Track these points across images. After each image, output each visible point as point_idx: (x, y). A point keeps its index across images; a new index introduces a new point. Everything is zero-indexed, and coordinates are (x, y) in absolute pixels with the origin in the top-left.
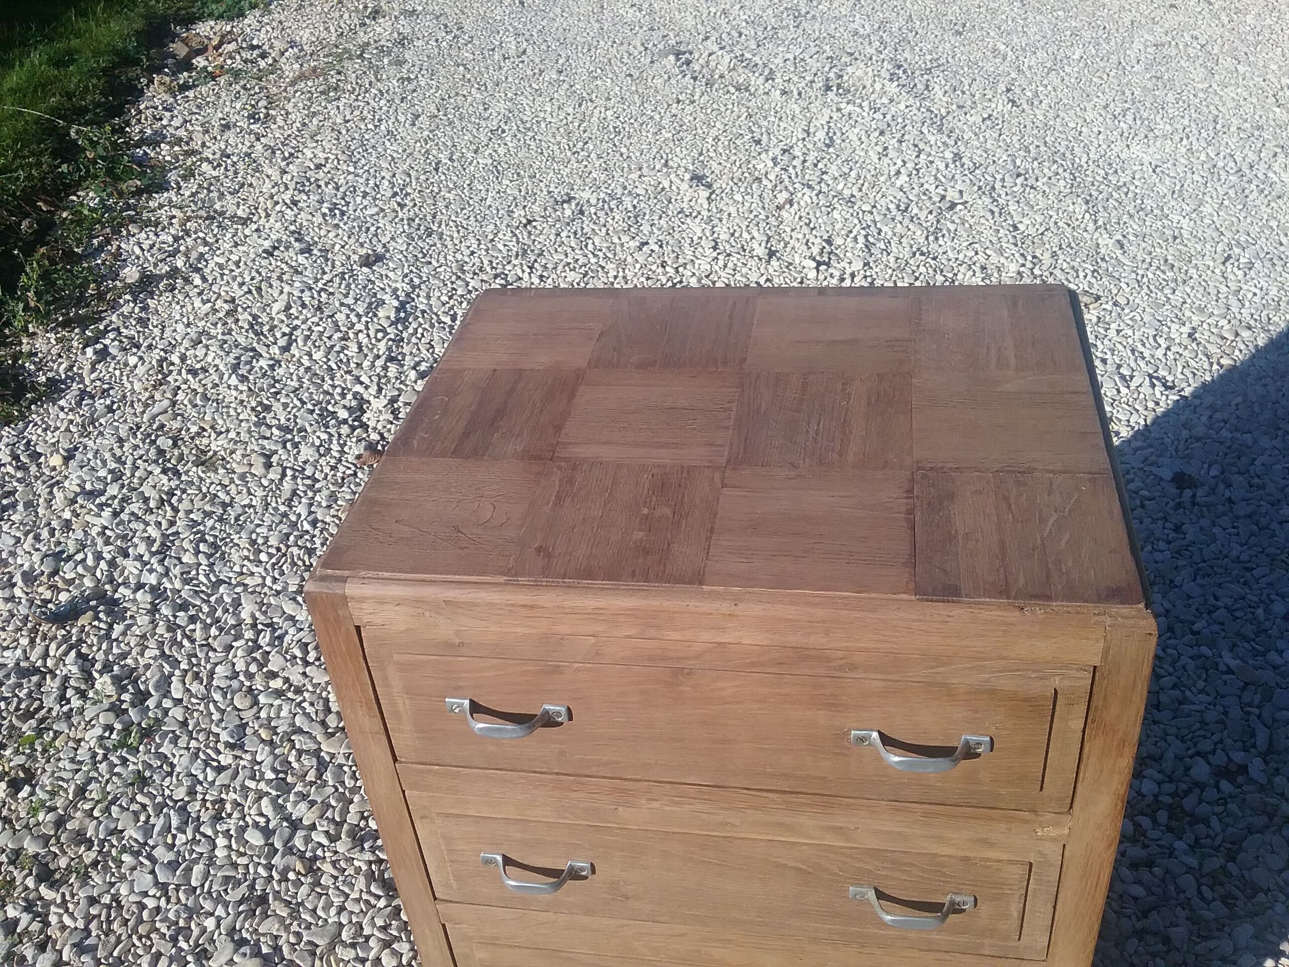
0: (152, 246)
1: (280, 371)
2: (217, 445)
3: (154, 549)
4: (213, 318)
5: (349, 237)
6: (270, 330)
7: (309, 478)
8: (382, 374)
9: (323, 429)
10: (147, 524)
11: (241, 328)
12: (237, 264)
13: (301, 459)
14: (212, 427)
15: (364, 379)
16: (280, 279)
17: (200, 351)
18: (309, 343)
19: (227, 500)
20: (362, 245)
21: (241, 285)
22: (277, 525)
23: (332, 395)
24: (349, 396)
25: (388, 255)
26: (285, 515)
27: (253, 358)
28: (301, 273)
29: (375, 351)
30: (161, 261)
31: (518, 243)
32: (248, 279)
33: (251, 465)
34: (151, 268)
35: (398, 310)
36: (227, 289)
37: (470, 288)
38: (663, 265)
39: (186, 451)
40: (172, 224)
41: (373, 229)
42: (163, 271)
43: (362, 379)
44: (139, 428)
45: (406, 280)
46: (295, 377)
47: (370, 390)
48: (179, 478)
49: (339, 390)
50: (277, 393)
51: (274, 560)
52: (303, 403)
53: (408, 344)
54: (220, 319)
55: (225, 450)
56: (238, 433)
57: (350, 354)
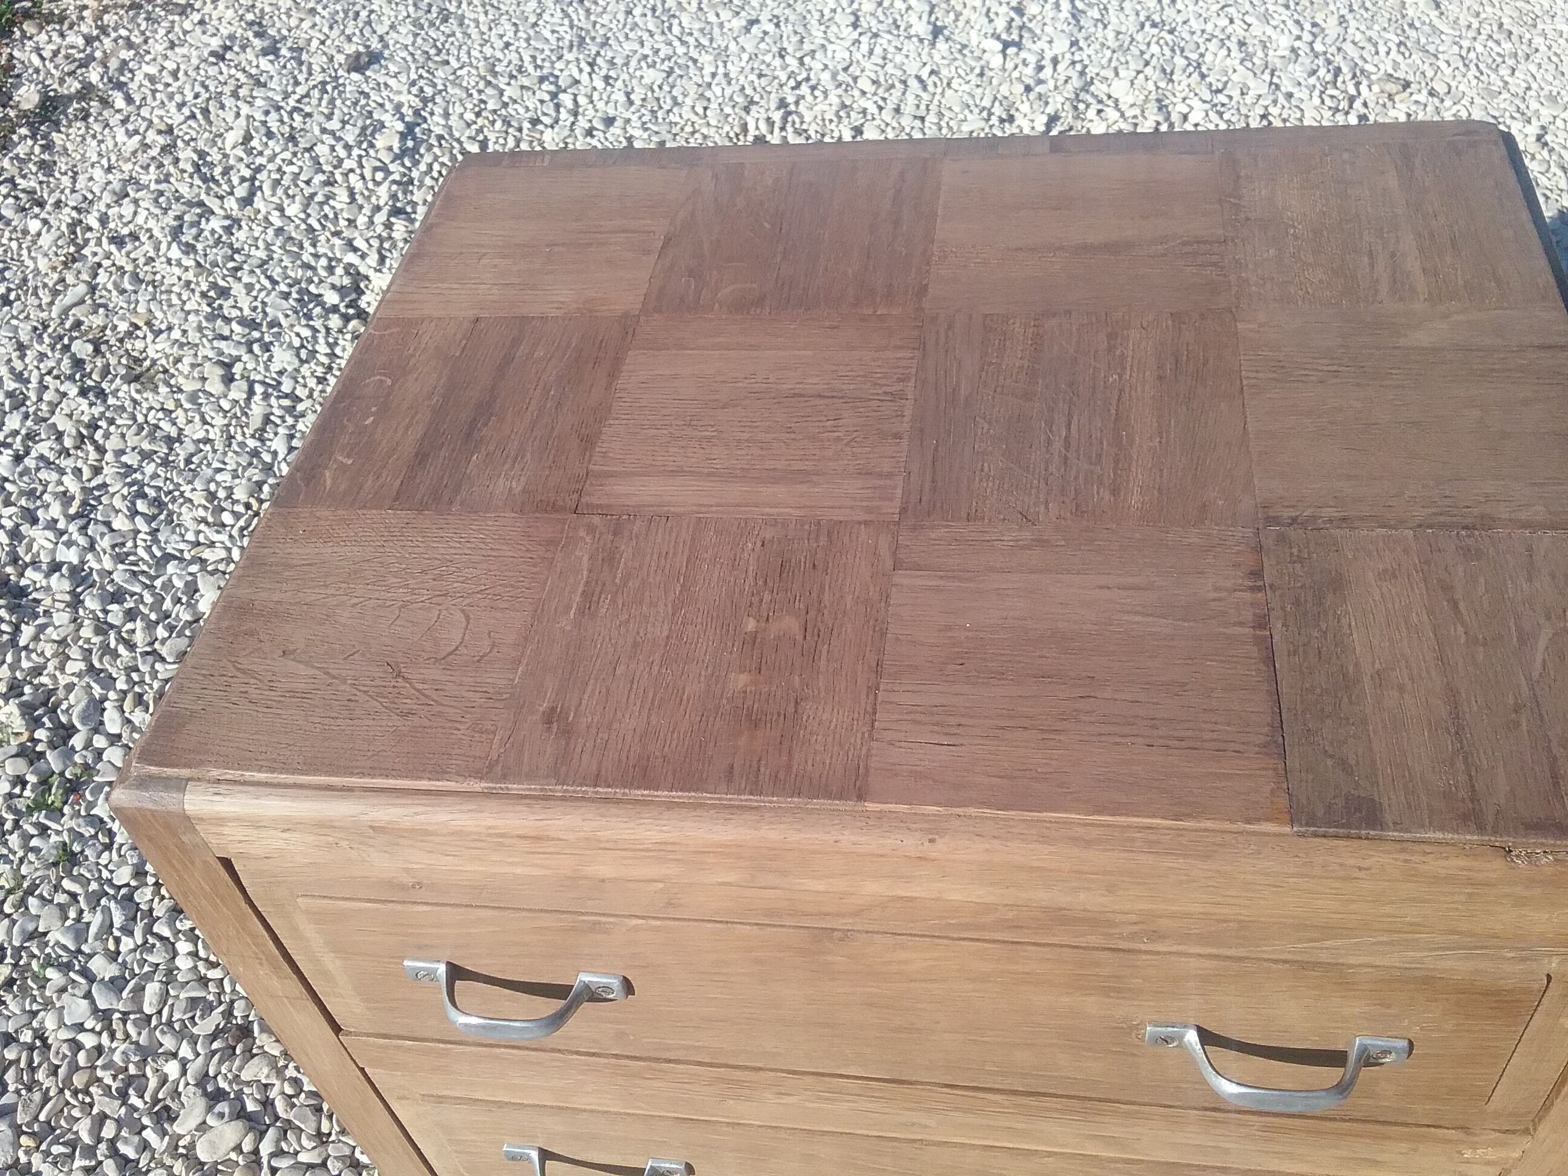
0: (56, 53)
1: (241, 235)
2: (157, 349)
3: (72, 511)
4: (143, 158)
5: (331, 28)
6: (223, 174)
7: (286, 396)
8: (384, 234)
9: (303, 322)
10: (62, 472)
11: (183, 171)
12: (175, 74)
13: (275, 367)
14: (148, 323)
15: (359, 243)
16: (235, 95)
17: (127, 209)
18: (280, 191)
19: (174, 433)
20: (349, 39)
21: (181, 106)
22: (245, 469)
23: (313, 269)
24: (339, 271)
25: (386, 53)
26: (255, 453)
27: (200, 216)
28: (265, 85)
29: (373, 200)
30: (69, 74)
31: (572, 27)
32: (189, 97)
33: (204, 379)
34: (55, 86)
35: (403, 136)
36: (162, 112)
37: (505, 99)
38: (782, 54)
39: (113, 361)
40: (82, 18)
41: (364, 14)
42: (73, 90)
43: (356, 243)
44: (46, 327)
45: (414, 90)
46: (261, 244)
47: (368, 260)
48: (105, 401)
49: (323, 262)
50: (237, 269)
51: (241, 523)
52: (274, 282)
53: (420, 187)
54: (153, 158)
55: (167, 357)
56: (185, 332)
57: (338, 206)
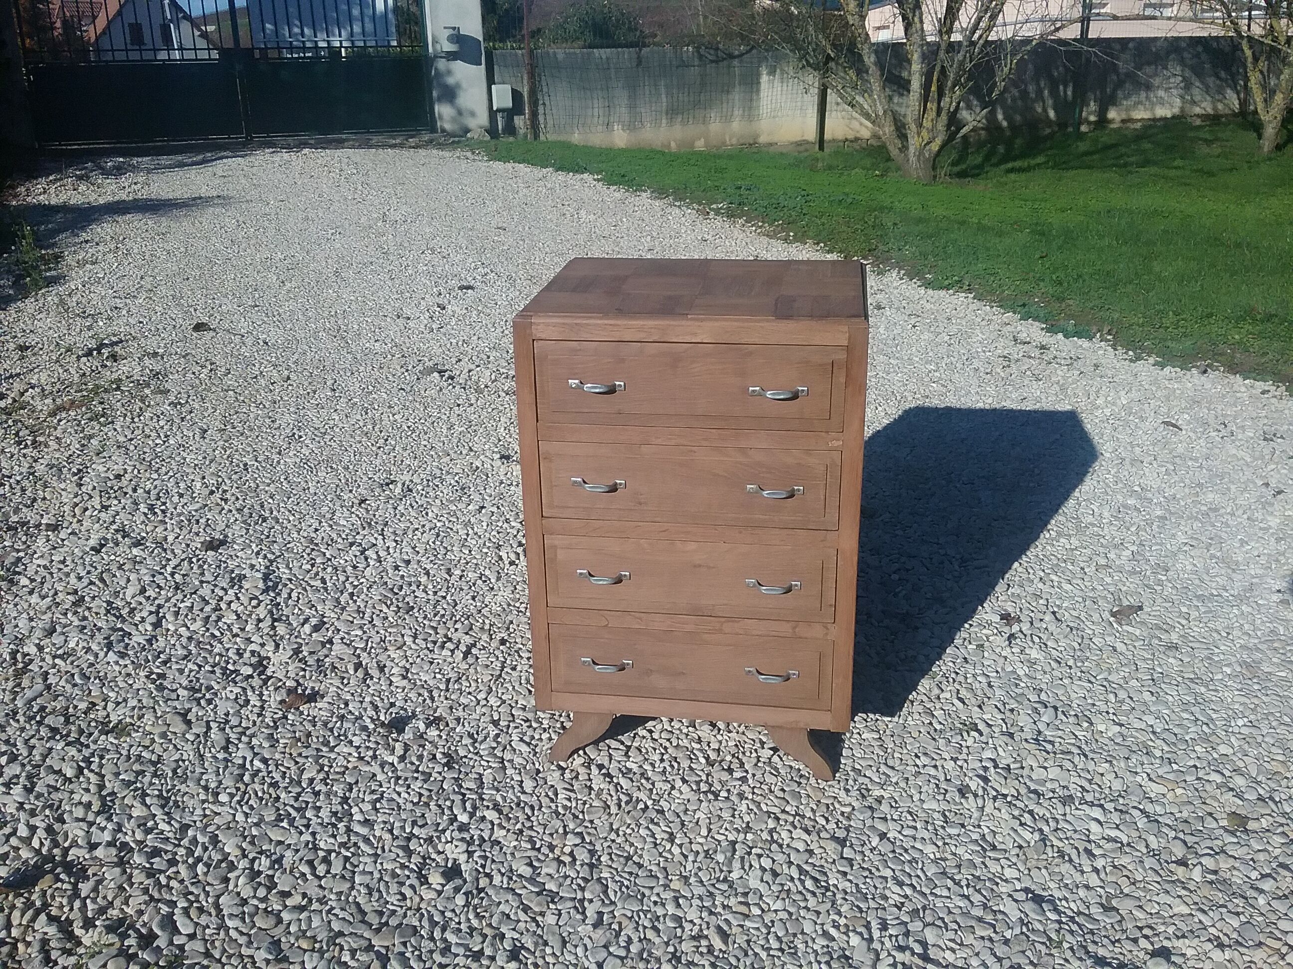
1: (160, 644)
2: (119, 714)
3: (94, 811)
5: (180, 529)
7: (237, 726)
8: (272, 633)
9: (232, 685)
11: (97, 613)
12: (63, 563)
13: (221, 712)
15: (255, 639)
16: (121, 569)
18: (181, 618)
19: (154, 758)
21: (79, 579)
22: (224, 770)
23: (227, 656)
24: (247, 655)
25: (229, 540)
26: (227, 760)
27: (123, 636)
28: (142, 563)
29: (255, 615)
31: (359, 518)
32: (83, 573)
33: (168, 725)
35: (263, 581)
36: (63, 584)
37: (328, 556)
39: (84, 725)
41: (203, 521)
43: (252, 639)
45: (260, 557)
46: (178, 647)
47: (266, 647)
48: (89, 748)
49: (232, 651)
50: (165, 662)
51: (237, 798)
52: (200, 666)
53: (287, 606)
54: (67, 609)
55: (130, 717)
56: (139, 701)
57: (229, 622)
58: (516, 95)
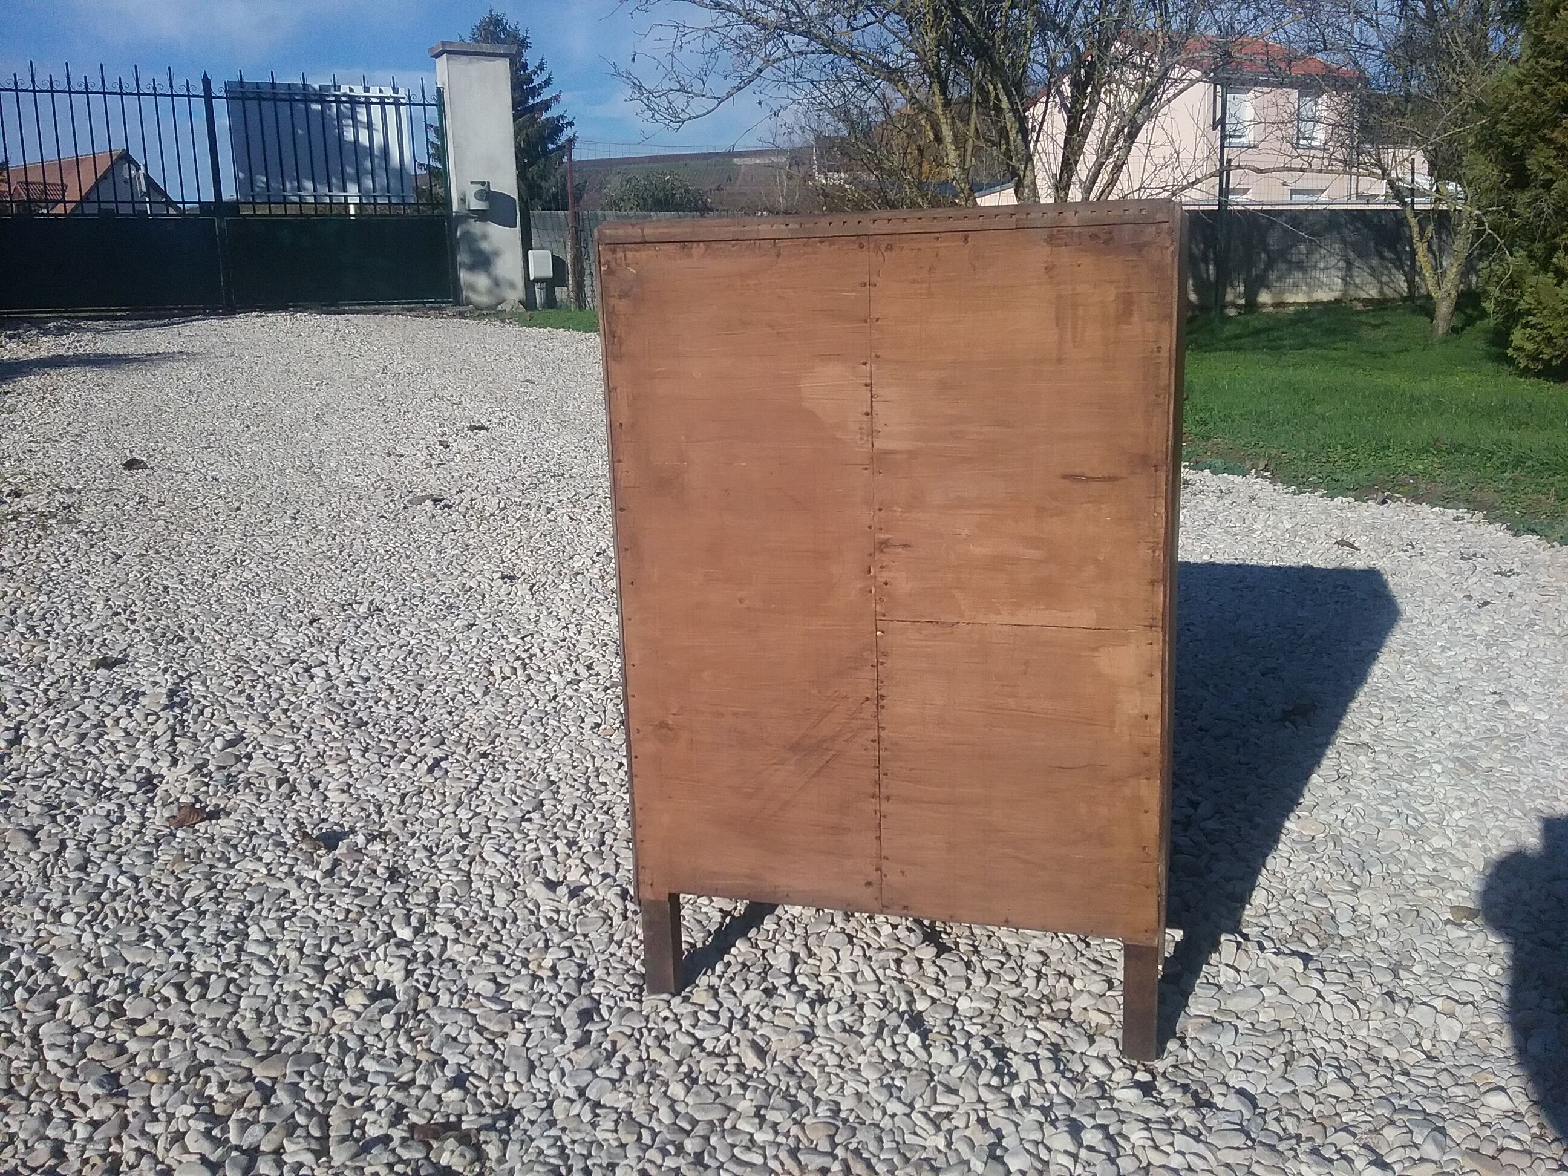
58: (558, 263)
